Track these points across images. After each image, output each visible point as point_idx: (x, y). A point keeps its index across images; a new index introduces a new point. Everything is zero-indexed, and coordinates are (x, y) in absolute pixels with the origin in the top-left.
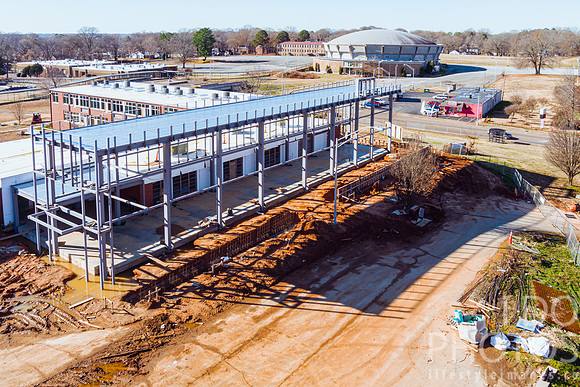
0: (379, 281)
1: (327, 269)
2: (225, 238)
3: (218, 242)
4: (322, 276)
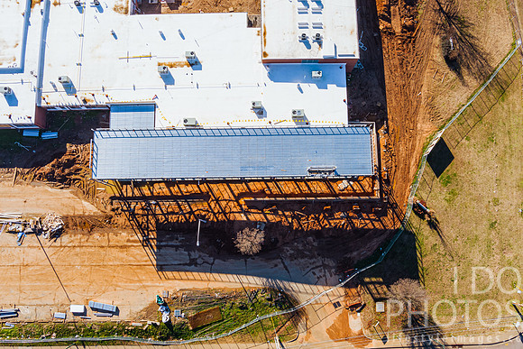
4: (165, 241)
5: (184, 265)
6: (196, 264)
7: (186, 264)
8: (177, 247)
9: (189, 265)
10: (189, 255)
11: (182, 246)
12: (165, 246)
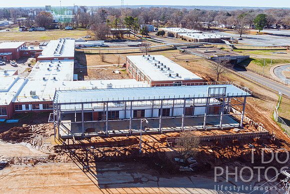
0: (120, 180)
1: (112, 166)
2: (101, 140)
3: (96, 141)
4: (106, 168)
5: (129, 183)
6: (141, 182)
7: (131, 182)
8: (119, 172)
9: (135, 182)
10: (133, 176)
11: (124, 171)
12: (107, 171)
